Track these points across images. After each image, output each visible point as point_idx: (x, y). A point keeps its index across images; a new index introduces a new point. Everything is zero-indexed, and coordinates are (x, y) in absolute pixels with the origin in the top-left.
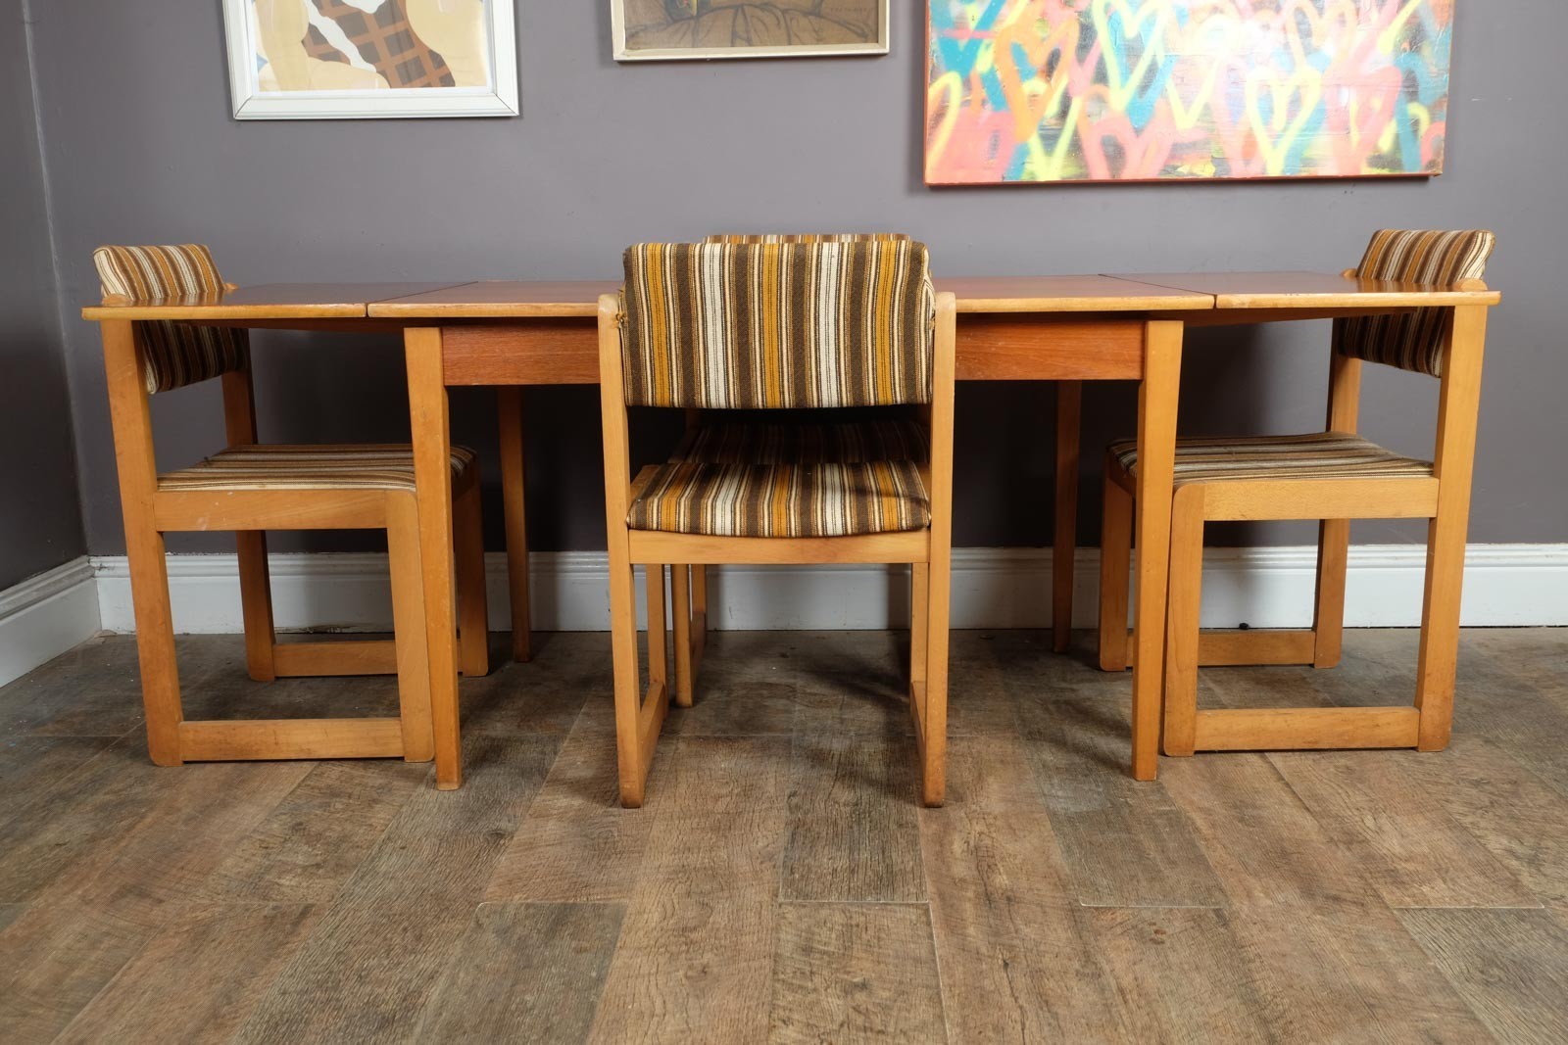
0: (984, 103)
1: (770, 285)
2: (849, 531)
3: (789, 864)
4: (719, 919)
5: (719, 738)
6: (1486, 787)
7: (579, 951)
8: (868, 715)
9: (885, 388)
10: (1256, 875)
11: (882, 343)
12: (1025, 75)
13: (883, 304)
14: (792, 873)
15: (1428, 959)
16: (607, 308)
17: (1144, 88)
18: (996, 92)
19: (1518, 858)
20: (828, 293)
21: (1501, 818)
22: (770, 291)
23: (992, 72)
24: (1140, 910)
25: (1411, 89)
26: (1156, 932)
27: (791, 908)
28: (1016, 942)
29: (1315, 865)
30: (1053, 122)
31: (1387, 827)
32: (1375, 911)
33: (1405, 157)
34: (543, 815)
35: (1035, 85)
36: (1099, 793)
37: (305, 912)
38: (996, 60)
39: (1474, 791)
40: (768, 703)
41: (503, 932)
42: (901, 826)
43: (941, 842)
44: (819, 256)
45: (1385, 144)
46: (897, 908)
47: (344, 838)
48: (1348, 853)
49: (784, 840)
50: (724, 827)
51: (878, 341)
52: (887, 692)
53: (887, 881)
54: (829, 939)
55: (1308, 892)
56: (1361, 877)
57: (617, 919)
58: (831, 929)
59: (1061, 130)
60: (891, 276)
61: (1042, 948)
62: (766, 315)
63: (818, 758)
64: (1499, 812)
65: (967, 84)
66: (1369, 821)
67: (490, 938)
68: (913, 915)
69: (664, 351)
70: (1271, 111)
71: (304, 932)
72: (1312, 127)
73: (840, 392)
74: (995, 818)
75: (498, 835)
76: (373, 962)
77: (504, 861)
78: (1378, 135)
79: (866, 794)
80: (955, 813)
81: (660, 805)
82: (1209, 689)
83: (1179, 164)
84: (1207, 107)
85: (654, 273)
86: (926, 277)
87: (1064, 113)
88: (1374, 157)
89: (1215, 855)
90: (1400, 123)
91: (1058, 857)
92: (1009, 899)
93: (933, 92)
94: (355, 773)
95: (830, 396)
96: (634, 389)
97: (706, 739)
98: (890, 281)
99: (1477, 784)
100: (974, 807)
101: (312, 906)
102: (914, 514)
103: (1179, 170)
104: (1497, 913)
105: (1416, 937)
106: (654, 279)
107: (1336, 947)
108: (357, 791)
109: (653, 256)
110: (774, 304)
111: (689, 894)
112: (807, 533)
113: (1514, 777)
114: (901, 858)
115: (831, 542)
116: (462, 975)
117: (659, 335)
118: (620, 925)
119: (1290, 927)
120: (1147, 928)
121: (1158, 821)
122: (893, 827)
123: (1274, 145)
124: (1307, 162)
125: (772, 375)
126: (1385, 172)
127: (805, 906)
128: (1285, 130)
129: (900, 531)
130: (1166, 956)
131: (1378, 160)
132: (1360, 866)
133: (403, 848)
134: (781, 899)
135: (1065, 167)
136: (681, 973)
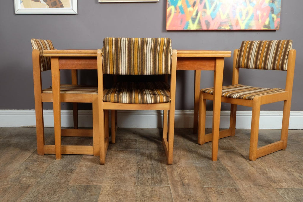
0: (179, 12)
1: (136, 47)
2: (153, 103)
3: (138, 177)
4: (123, 188)
5: (120, 150)
6: (292, 163)
7: (91, 195)
8: (153, 146)
9: (160, 71)
10: (243, 180)
11: (161, 61)
12: (188, 7)
13: (161, 52)
14: (139, 179)
15: (284, 199)
16: (100, 52)
17: (214, 10)
18: (182, 10)
19: (301, 178)
20: (149, 49)
21: (296, 169)
22: (136, 48)
23: (181, 6)
24: (218, 188)
25: (272, 11)
26: (222, 193)
27: (139, 186)
28: (190, 194)
29: (256, 179)
30: (194, 17)
31: (271, 171)
32: (271, 189)
33: (271, 26)
34: (82, 166)
35: (191, 9)
36: (206, 163)
37: (29, 186)
38: (182, 3)
39: (290, 163)
40: (131, 143)
41: (74, 191)
42: (162, 169)
43: (172, 173)
44: (147, 41)
45: (267, 23)
46: (163, 187)
47: (37, 170)
48: (263, 176)
49: (136, 172)
50: (123, 169)
51: (160, 60)
52: (157, 140)
53: (160, 181)
54: (148, 193)
55: (255, 185)
56: (267, 181)
57: (100, 188)
58: (148, 191)
59: (196, 19)
60: (163, 46)
61: (196, 196)
62: (135, 54)
63: (143, 154)
64: (296, 168)
65: (176, 8)
66: (267, 170)
67: (71, 192)
68: (166, 188)
69: (112, 62)
70: (242, 15)
71: (28, 190)
72: (251, 19)
73: (151, 71)
74: (183, 168)
75: (72, 170)
76: (44, 197)
77: (74, 176)
78: (265, 21)
79: (154, 162)
80: (174, 166)
81: (108, 164)
82: (229, 141)
84: (228, 14)
85: (110, 44)
86: (171, 46)
87: (197, 15)
88: (264, 26)
89: (233, 176)
90: (270, 18)
91: (198, 176)
92: (188, 185)
93: (168, 10)
94: (39, 156)
95: (149, 72)
96: (105, 70)
97: (118, 150)
98: (163, 47)
99: (290, 162)
100: (178, 165)
101: (30, 185)
102: (167, 99)
103: (222, 28)
104: (298, 190)
105: (281, 195)
106: (110, 45)
107: (263, 196)
108: (40, 160)
109: (110, 40)
110: (137, 51)
111: (115, 183)
112: (143, 103)
113: (298, 161)
114: (163, 176)
115: (148, 105)
116: (65, 200)
117: (111, 58)
118: (100, 190)
119: (252, 192)
120: (220, 192)
121: (220, 169)
122: (161, 169)
123: (243, 23)
124: (250, 26)
125: (136, 67)
126: (267, 29)
127: (142, 186)
128: (245, 19)
129: (164, 103)
130: (225, 198)
131: (265, 26)
132: (266, 179)
133: (51, 173)
134: (136, 185)
135: (197, 27)
136: (115, 200)
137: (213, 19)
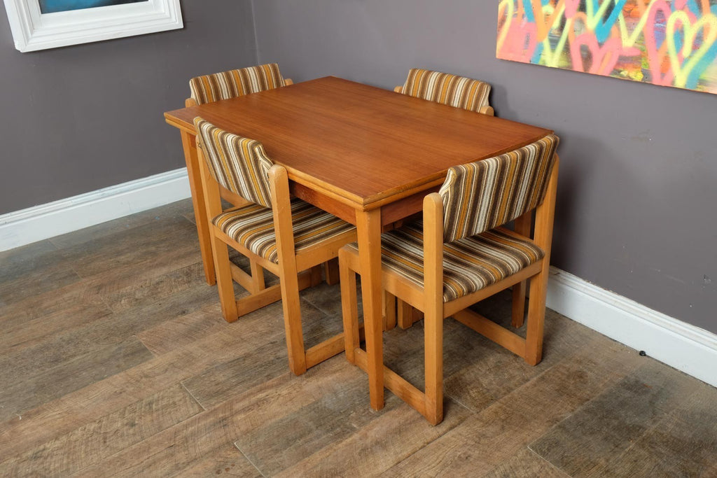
0: (523, 16)
4: (158, 378)
7: (118, 366)
12: (544, 2)
14: (205, 374)
17: (606, 17)
18: (528, 11)
26: (227, 469)
27: (177, 387)
28: (191, 441)
30: (556, 32)
35: (548, 9)
36: (352, 404)
41: (120, 348)
43: (262, 390)
46: (195, 406)
49: (231, 359)
50: (230, 344)
53: (216, 394)
54: (161, 403)
58: (169, 401)
59: (560, 37)
65: (516, 4)
67: (115, 348)
68: (194, 411)
71: (96, 321)
74: (298, 391)
75: (183, 312)
83: (622, 69)
84: (642, 34)
87: (562, 28)
89: (317, 456)
92: (225, 425)
93: (501, 7)
100: (304, 383)
103: (622, 73)
111: (171, 364)
114: (238, 388)
118: (140, 364)
120: (229, 465)
122: (265, 374)
123: (682, 67)
124: (702, 82)
127: (181, 388)
128: (690, 57)
133: (160, 304)
134: (182, 382)
135: (560, 60)
136: (117, 390)
137: (600, 45)
